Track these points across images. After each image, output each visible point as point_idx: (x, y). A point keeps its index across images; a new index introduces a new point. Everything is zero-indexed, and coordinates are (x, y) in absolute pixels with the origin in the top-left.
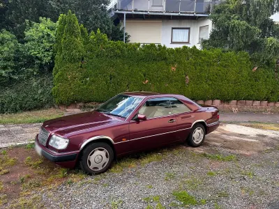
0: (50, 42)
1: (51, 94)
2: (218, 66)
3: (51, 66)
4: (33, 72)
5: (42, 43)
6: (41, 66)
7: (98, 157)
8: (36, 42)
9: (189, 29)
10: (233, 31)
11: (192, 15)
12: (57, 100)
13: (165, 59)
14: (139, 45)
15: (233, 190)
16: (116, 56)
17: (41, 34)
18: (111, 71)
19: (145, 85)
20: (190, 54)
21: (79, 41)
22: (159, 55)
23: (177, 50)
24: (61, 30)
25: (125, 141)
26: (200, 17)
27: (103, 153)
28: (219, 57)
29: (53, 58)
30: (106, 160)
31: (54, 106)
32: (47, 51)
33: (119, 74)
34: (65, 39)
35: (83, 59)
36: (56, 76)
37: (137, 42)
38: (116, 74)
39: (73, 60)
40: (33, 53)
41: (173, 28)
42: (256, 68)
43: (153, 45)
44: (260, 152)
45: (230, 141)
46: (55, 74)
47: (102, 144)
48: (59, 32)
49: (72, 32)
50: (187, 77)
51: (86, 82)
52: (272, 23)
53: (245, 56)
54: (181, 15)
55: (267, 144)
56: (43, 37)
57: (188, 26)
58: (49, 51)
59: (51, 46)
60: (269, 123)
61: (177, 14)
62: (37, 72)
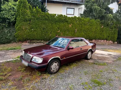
0: (14, 11)
1: (15, 36)
2: (88, 25)
3: (14, 23)
4: (5, 26)
5: (10, 12)
6: (9, 23)
7: (55, 66)
8: (7, 11)
9: (74, 9)
10: (95, 11)
11: (76, 3)
12: (17, 39)
13: (67, 21)
14: (56, 15)
15: (113, 78)
16: (46, 19)
17: (10, 7)
18: (43, 26)
19: (58, 33)
20: (77, 20)
21: (28, 11)
22: (65, 20)
23: (72, 18)
24: (19, 6)
25: (65, 58)
26: (79, 4)
27: (56, 64)
28: (89, 21)
29: (15, 19)
30: (57, 67)
31: (16, 42)
32: (12, 15)
33: (46, 28)
34: (22, 10)
35: (30, 20)
36: (17, 28)
37: (55, 14)
38: (45, 28)
39: (26, 20)
40: (6, 16)
41: (67, 8)
42: (102, 27)
43: (62, 15)
44: (113, 61)
45: (100, 57)
46: (16, 27)
47: (56, 60)
48: (18, 7)
49: (25, 7)
50: (76, 30)
51: (32, 31)
52: (109, 8)
53: (99, 21)
54: (71, 2)
55: (114, 58)
56: (11, 9)
57: (74, 8)
58: (13, 15)
59: (15, 13)
60: (109, 49)
61: (70, 2)
62: (7, 26)
